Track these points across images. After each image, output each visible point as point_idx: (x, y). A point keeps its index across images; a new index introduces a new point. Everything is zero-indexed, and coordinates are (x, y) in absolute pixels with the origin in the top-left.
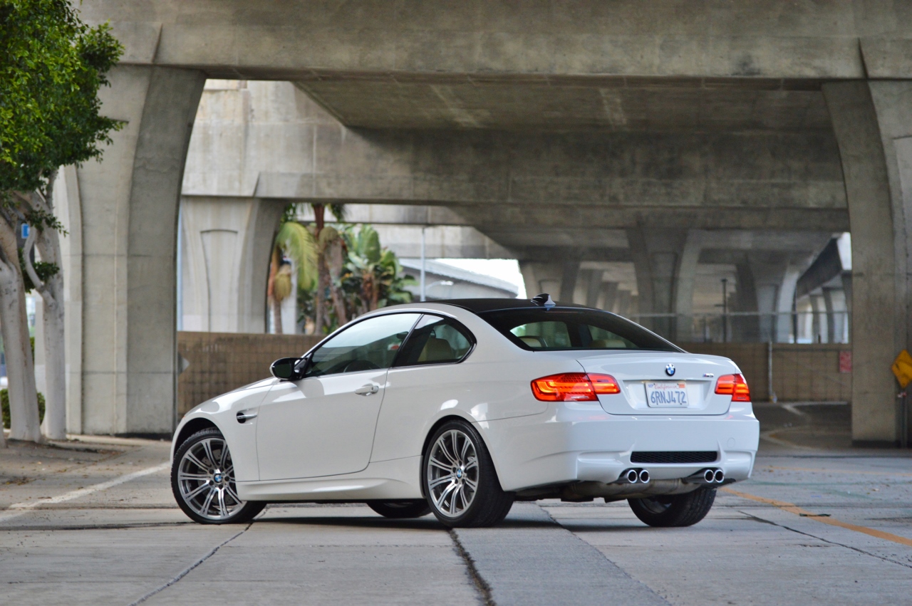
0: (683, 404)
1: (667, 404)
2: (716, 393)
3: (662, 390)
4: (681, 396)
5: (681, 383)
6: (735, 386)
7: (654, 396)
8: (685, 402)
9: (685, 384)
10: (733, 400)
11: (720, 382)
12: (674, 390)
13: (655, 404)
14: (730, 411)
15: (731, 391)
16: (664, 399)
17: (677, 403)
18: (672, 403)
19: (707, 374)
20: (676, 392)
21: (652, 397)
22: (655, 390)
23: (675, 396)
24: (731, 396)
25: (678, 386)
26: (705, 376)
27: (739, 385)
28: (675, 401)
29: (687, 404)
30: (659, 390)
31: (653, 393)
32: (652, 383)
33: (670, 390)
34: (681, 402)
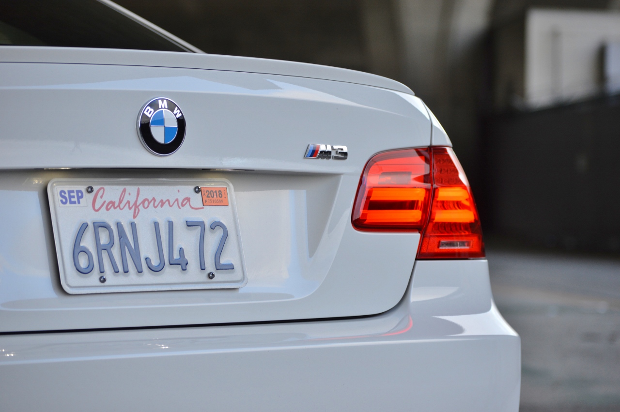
0: (219, 276)
1: (148, 277)
2: (359, 224)
3: (124, 217)
4: (212, 240)
5: (210, 184)
6: (431, 194)
7: (88, 242)
8: (230, 267)
9: (229, 187)
10: (421, 256)
11: (373, 180)
12: (181, 216)
13: (93, 279)
14: (413, 298)
15: (415, 216)
16: (135, 253)
17: (194, 274)
18: (171, 275)
19: (323, 148)
20: (190, 225)
21: (78, 250)
22: (91, 217)
23: (186, 241)
24: (416, 237)
25: (196, 199)
26: (314, 153)
27: (446, 193)
28: (182, 264)
29: (237, 274)
30: (110, 217)
31: (84, 227)
32: (79, 185)
33: (162, 216)
34: (210, 267)
